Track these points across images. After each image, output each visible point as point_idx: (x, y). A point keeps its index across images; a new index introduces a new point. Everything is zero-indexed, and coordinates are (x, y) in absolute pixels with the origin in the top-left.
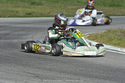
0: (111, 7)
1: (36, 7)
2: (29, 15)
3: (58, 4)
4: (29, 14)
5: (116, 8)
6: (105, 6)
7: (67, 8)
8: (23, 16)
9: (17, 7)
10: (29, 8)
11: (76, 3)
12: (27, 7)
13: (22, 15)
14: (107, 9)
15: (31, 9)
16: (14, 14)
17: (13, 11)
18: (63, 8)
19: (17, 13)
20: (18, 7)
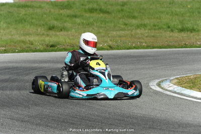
0: (183, 33)
1: (58, 33)
2: (53, 48)
3: (93, 29)
4: (52, 46)
5: (192, 34)
6: (172, 31)
7: (110, 35)
8: (42, 49)
9: (27, 34)
10: (48, 35)
11: (122, 26)
12: (43, 34)
13: (41, 47)
14: (176, 35)
15: (51, 37)
16: (27, 47)
17: (24, 42)
18: (103, 34)
19: (32, 44)
20: (29, 34)
